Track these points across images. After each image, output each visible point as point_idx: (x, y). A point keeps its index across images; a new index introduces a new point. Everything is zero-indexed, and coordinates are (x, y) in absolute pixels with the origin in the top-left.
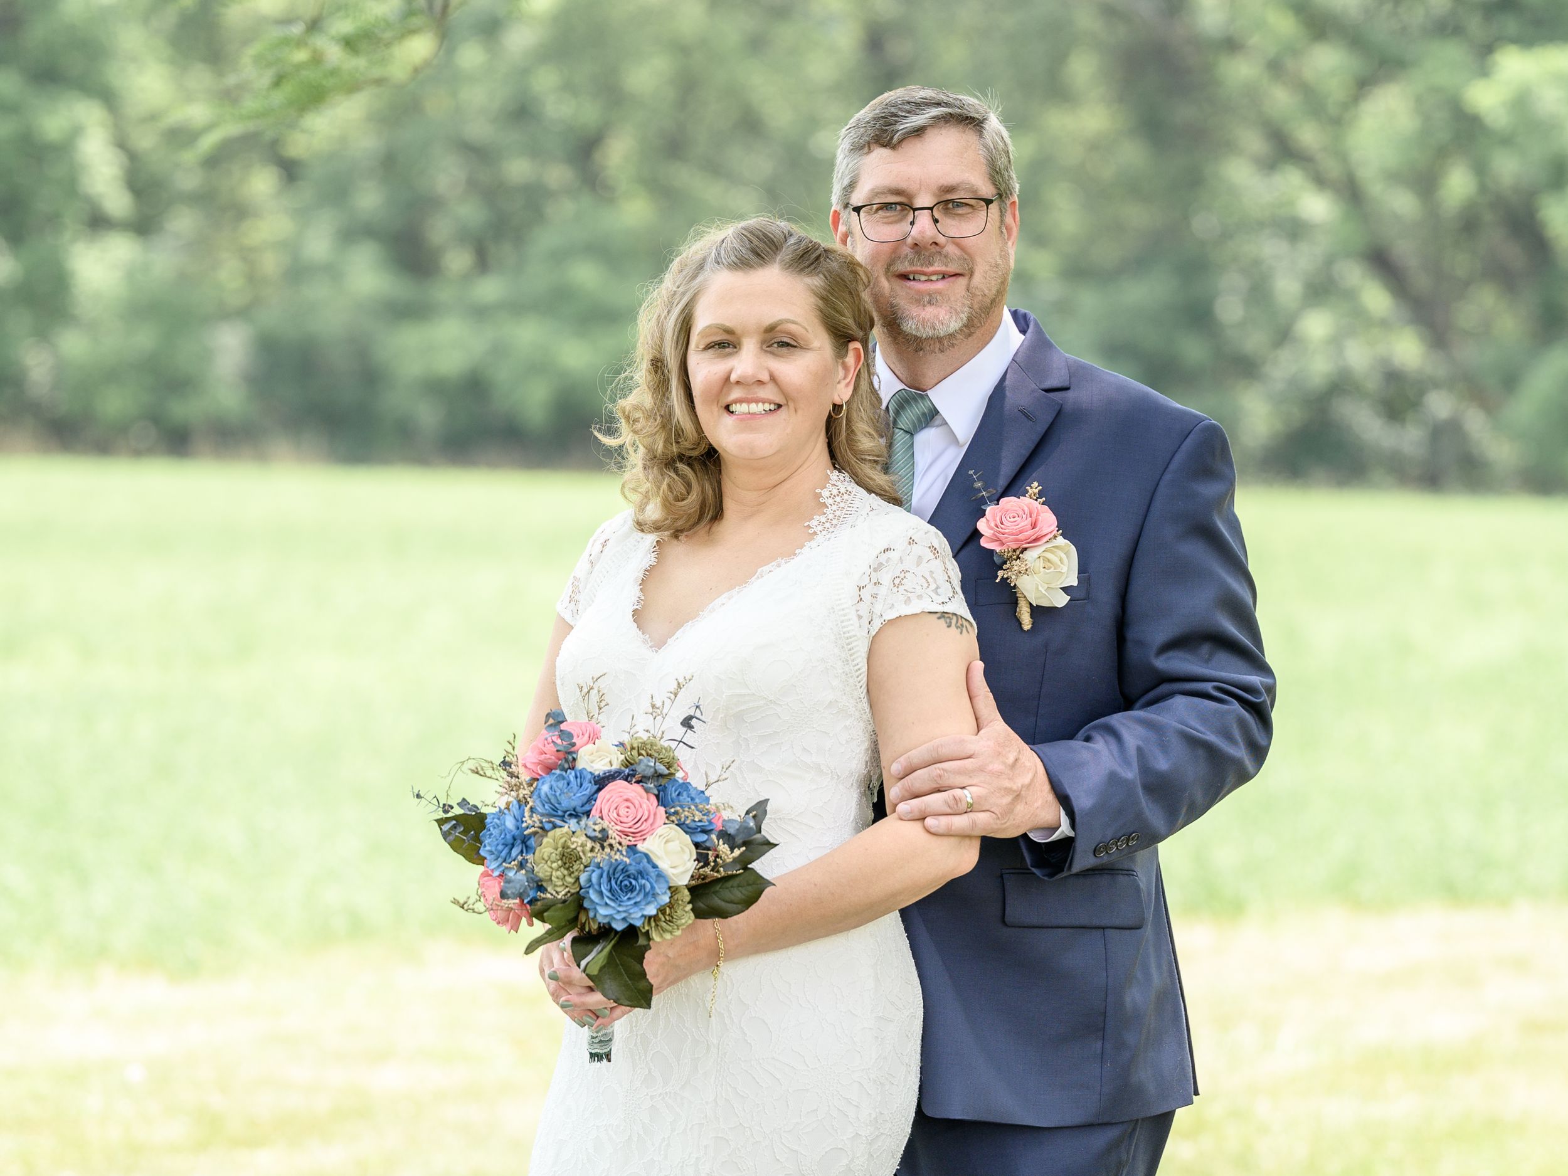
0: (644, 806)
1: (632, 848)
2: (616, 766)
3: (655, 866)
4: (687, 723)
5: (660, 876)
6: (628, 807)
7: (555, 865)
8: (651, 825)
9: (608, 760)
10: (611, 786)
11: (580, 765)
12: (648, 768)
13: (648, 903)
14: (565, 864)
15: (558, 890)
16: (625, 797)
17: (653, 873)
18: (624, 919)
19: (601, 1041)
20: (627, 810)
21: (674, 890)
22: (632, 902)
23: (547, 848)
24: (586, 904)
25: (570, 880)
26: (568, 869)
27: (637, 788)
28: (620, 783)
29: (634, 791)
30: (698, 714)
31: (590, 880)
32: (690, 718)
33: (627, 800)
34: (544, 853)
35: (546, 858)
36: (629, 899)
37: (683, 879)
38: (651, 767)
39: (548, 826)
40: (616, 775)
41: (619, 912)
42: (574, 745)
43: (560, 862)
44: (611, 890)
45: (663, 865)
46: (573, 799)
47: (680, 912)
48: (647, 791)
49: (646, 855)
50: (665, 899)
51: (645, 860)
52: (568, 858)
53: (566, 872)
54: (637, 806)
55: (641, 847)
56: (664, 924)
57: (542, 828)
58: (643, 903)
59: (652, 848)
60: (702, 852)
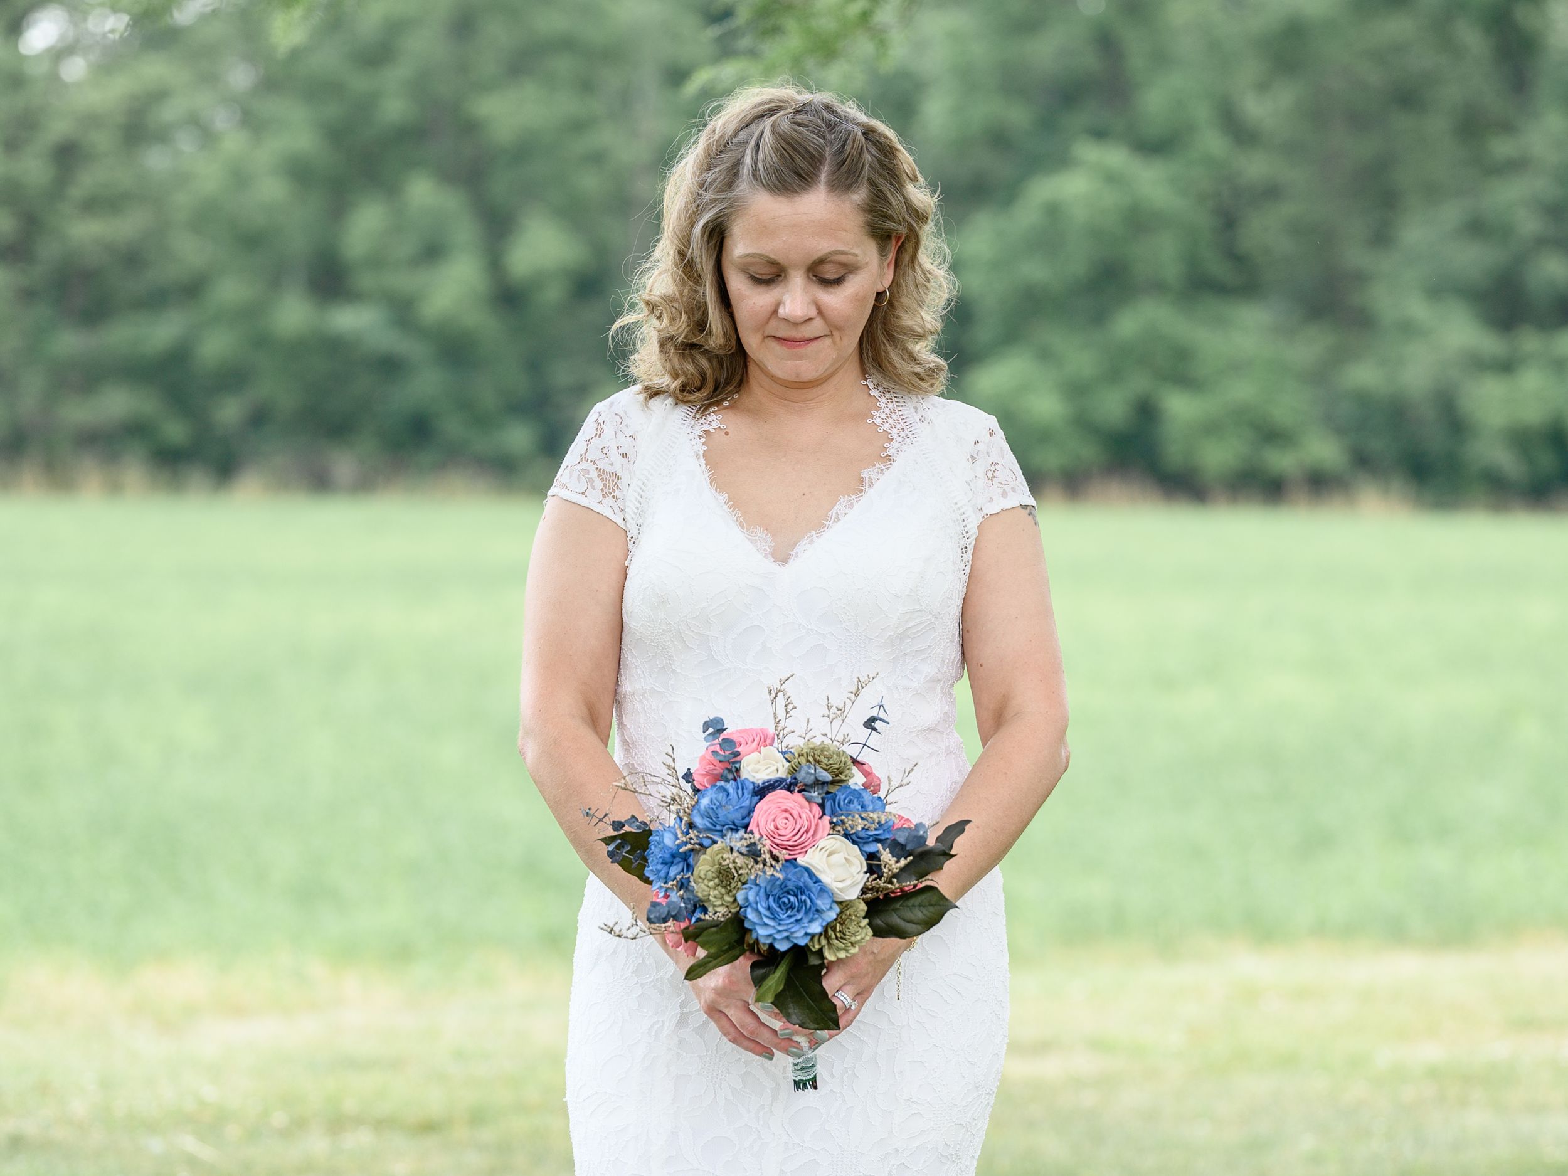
0: (804, 816)
1: (792, 862)
2: (782, 774)
3: (818, 881)
4: (870, 723)
5: (824, 890)
6: (787, 819)
7: (711, 884)
8: (813, 835)
9: (775, 768)
10: (770, 797)
11: (744, 774)
12: (809, 776)
13: (811, 921)
14: (722, 881)
15: (718, 912)
16: (783, 808)
17: (815, 888)
18: (787, 938)
19: (803, 1068)
20: (785, 821)
21: (844, 905)
22: (792, 920)
23: (704, 865)
24: (747, 925)
25: (728, 899)
26: (725, 887)
27: (798, 797)
28: (781, 793)
29: (794, 801)
30: (882, 715)
31: (747, 899)
32: (873, 719)
33: (786, 811)
34: (700, 871)
35: (703, 877)
36: (789, 917)
37: (853, 894)
38: (811, 774)
39: (706, 842)
40: (776, 784)
41: (779, 931)
42: (737, 754)
43: (716, 881)
44: (769, 908)
45: (826, 878)
46: (731, 813)
47: (853, 928)
48: (809, 800)
49: (807, 870)
50: (832, 915)
51: (806, 875)
52: (726, 877)
53: (723, 891)
54: (795, 817)
55: (801, 860)
56: (835, 942)
57: (701, 845)
58: (805, 921)
59: (813, 862)
60: (873, 865)
